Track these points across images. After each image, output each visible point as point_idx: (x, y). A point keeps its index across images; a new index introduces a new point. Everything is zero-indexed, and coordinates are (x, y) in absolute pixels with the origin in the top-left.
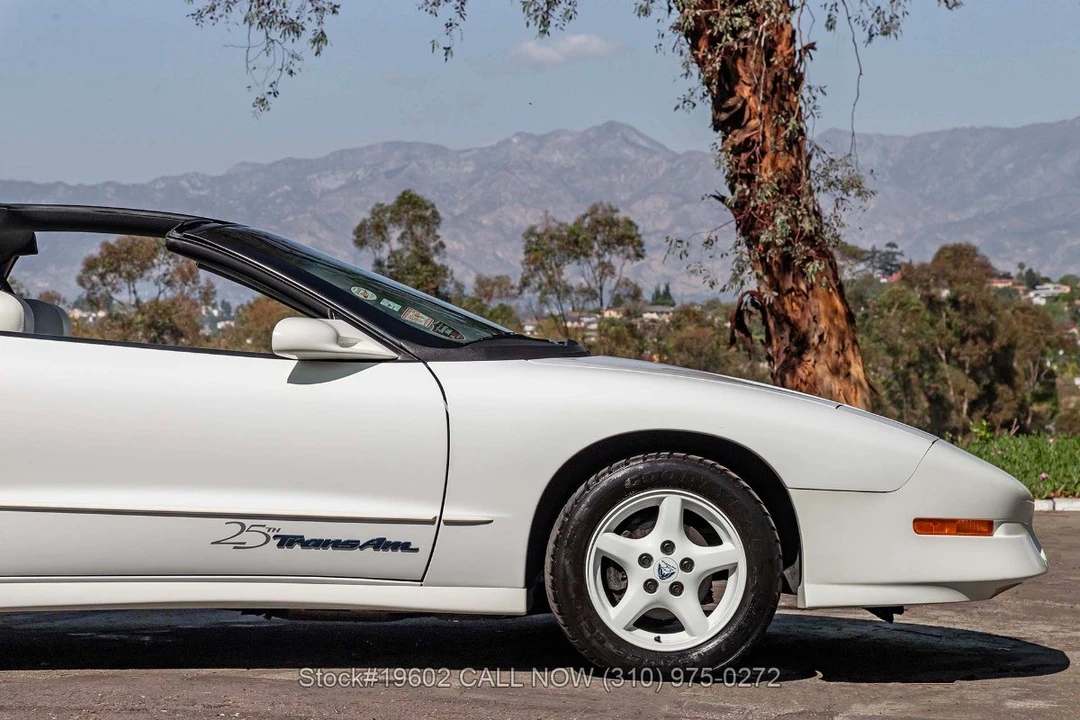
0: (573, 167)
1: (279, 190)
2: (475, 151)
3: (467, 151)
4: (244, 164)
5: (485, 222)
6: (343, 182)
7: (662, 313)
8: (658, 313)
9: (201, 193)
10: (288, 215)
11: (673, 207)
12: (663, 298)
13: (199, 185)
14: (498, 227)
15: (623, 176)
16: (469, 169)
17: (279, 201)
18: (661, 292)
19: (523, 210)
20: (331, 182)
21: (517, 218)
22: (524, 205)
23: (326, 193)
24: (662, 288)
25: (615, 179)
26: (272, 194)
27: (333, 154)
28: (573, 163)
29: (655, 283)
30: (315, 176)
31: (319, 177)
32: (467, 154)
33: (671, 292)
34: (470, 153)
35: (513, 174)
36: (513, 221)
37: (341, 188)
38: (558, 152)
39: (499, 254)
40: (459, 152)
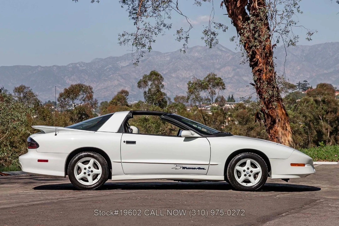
0: (201, 57)
1: (108, 67)
2: (170, 53)
3: (167, 53)
4: (97, 59)
5: (173, 76)
6: (128, 64)
7: (231, 104)
8: (229, 104)
9: (84, 68)
10: (111, 75)
11: (234, 70)
12: (231, 99)
13: (83, 65)
14: (177, 77)
15: (217, 60)
16: (168, 59)
17: (108, 70)
18: (231, 98)
19: (186, 72)
20: (124, 64)
21: (184, 74)
22: (186, 70)
23: (122, 67)
24: (231, 96)
25: (215, 61)
26: (105, 68)
27: (125, 55)
28: (201, 56)
29: (228, 94)
30: (119, 62)
31: (120, 62)
32: (167, 54)
33: (234, 97)
34: (168, 54)
35: (182, 60)
36: (182, 75)
37: (127, 66)
38: (196, 53)
39: (178, 86)
40: (165, 53)
